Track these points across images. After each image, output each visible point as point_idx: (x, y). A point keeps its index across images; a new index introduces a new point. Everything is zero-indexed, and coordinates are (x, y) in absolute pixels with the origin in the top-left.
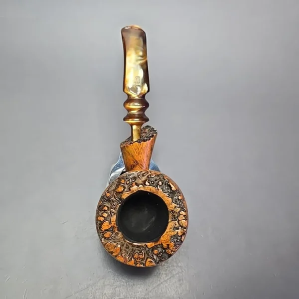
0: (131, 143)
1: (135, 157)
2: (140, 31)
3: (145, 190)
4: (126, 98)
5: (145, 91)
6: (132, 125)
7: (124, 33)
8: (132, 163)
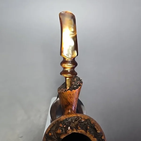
0: (65, 91)
1: (68, 100)
2: (71, 15)
3: (77, 132)
4: (62, 59)
5: (75, 55)
6: (66, 78)
7: (61, 17)
8: (66, 104)
